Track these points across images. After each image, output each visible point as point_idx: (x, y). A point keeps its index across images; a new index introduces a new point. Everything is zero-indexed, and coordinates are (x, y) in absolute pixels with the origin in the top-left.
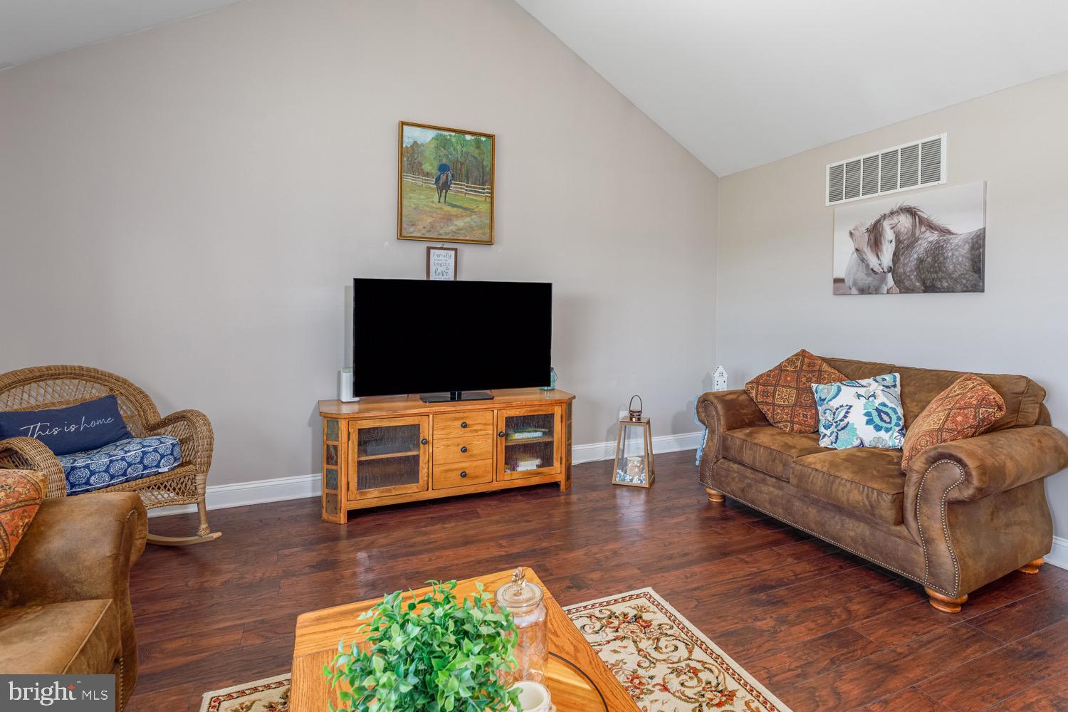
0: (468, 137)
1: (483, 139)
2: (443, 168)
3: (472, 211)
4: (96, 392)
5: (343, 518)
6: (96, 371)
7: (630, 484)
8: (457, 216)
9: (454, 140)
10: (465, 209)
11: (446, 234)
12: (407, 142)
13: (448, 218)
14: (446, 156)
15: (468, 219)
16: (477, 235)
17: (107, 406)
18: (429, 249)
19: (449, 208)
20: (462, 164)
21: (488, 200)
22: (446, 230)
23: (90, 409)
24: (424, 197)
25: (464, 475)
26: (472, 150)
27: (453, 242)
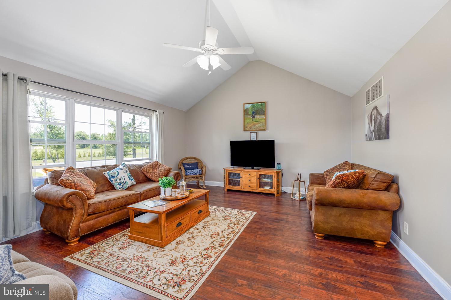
0: (259, 104)
1: (263, 103)
2: (253, 113)
3: (260, 122)
4: (195, 161)
5: (226, 191)
6: (196, 158)
7: (296, 199)
8: (257, 124)
9: (256, 105)
10: (259, 122)
11: (254, 129)
12: (245, 108)
13: (255, 125)
14: (254, 109)
15: (259, 124)
16: (262, 128)
17: (197, 164)
18: (250, 133)
19: (255, 122)
20: (258, 111)
21: (265, 119)
22: (254, 128)
23: (194, 164)
24: (250, 120)
25: (250, 187)
26: (260, 107)
27: (256, 131)
